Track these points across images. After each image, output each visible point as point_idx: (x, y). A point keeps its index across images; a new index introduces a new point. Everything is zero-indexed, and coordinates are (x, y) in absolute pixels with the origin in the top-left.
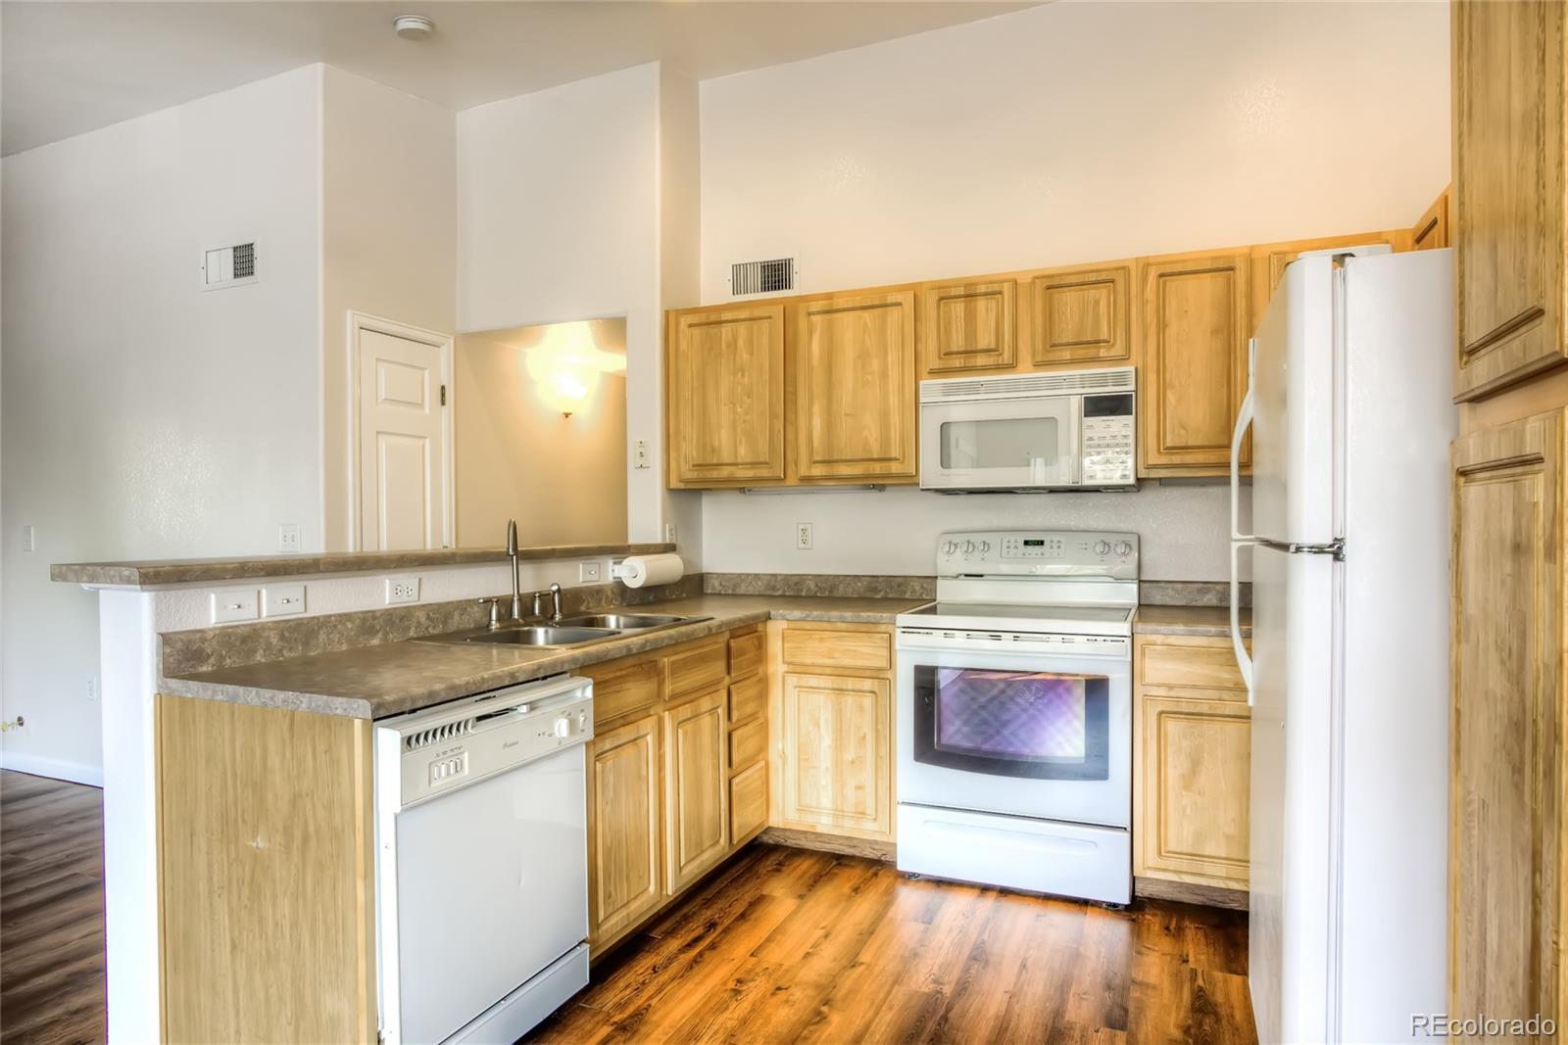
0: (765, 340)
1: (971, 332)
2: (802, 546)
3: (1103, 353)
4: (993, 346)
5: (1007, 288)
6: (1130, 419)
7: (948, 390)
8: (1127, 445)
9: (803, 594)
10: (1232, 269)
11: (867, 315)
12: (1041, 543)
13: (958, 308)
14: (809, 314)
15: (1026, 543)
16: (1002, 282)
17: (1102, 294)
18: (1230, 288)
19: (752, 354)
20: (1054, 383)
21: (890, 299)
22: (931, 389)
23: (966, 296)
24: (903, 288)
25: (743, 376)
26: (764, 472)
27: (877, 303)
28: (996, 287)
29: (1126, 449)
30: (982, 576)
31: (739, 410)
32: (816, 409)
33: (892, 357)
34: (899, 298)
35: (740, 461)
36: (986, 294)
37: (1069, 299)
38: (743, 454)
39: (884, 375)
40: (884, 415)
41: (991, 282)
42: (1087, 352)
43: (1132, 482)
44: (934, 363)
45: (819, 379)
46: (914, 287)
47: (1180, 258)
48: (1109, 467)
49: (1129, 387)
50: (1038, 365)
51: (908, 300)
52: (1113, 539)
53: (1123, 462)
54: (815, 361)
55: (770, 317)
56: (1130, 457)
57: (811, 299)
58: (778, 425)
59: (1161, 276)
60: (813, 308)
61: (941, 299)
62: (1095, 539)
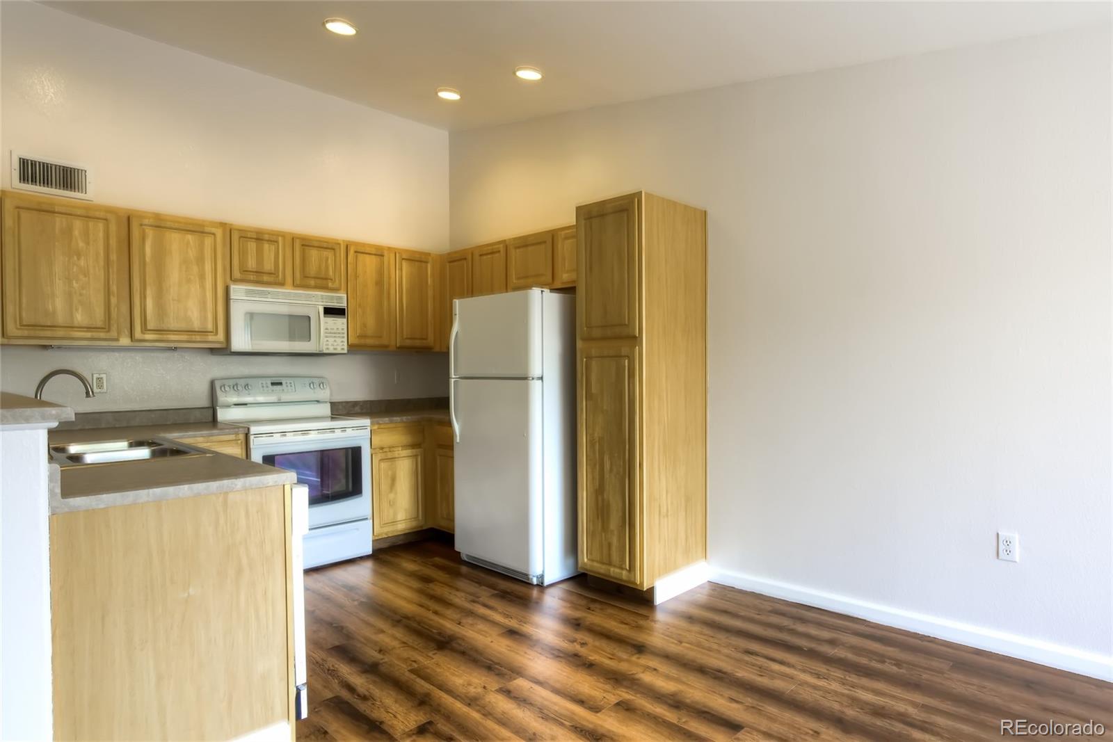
0: (101, 234)
1: (260, 259)
3: (329, 285)
4: (273, 271)
5: (280, 240)
6: (344, 320)
7: (248, 292)
8: (343, 333)
10: (382, 255)
11: (190, 237)
12: (281, 384)
13: (252, 246)
14: (141, 225)
16: (278, 235)
17: (329, 254)
18: (382, 263)
19: (88, 244)
20: (310, 298)
21: (207, 229)
22: (238, 291)
23: (256, 239)
24: (215, 225)
25: (79, 259)
27: (196, 228)
28: (274, 238)
29: (342, 335)
30: (246, 404)
31: (75, 284)
32: (149, 292)
33: (208, 267)
34: (213, 230)
35: (76, 324)
36: (268, 241)
37: (314, 254)
38: (79, 318)
39: (202, 277)
40: (203, 303)
41: (272, 235)
42: (322, 283)
43: (346, 351)
44: (237, 274)
45: (150, 270)
46: (223, 225)
47: (364, 245)
48: (335, 344)
49: (343, 305)
50: (295, 286)
51: (219, 232)
52: (316, 381)
53: (342, 342)
54: (148, 259)
55: (106, 220)
56: (345, 340)
57: (141, 215)
58: (114, 300)
59: (356, 252)
60: (146, 221)
61: (241, 237)
62: (307, 381)
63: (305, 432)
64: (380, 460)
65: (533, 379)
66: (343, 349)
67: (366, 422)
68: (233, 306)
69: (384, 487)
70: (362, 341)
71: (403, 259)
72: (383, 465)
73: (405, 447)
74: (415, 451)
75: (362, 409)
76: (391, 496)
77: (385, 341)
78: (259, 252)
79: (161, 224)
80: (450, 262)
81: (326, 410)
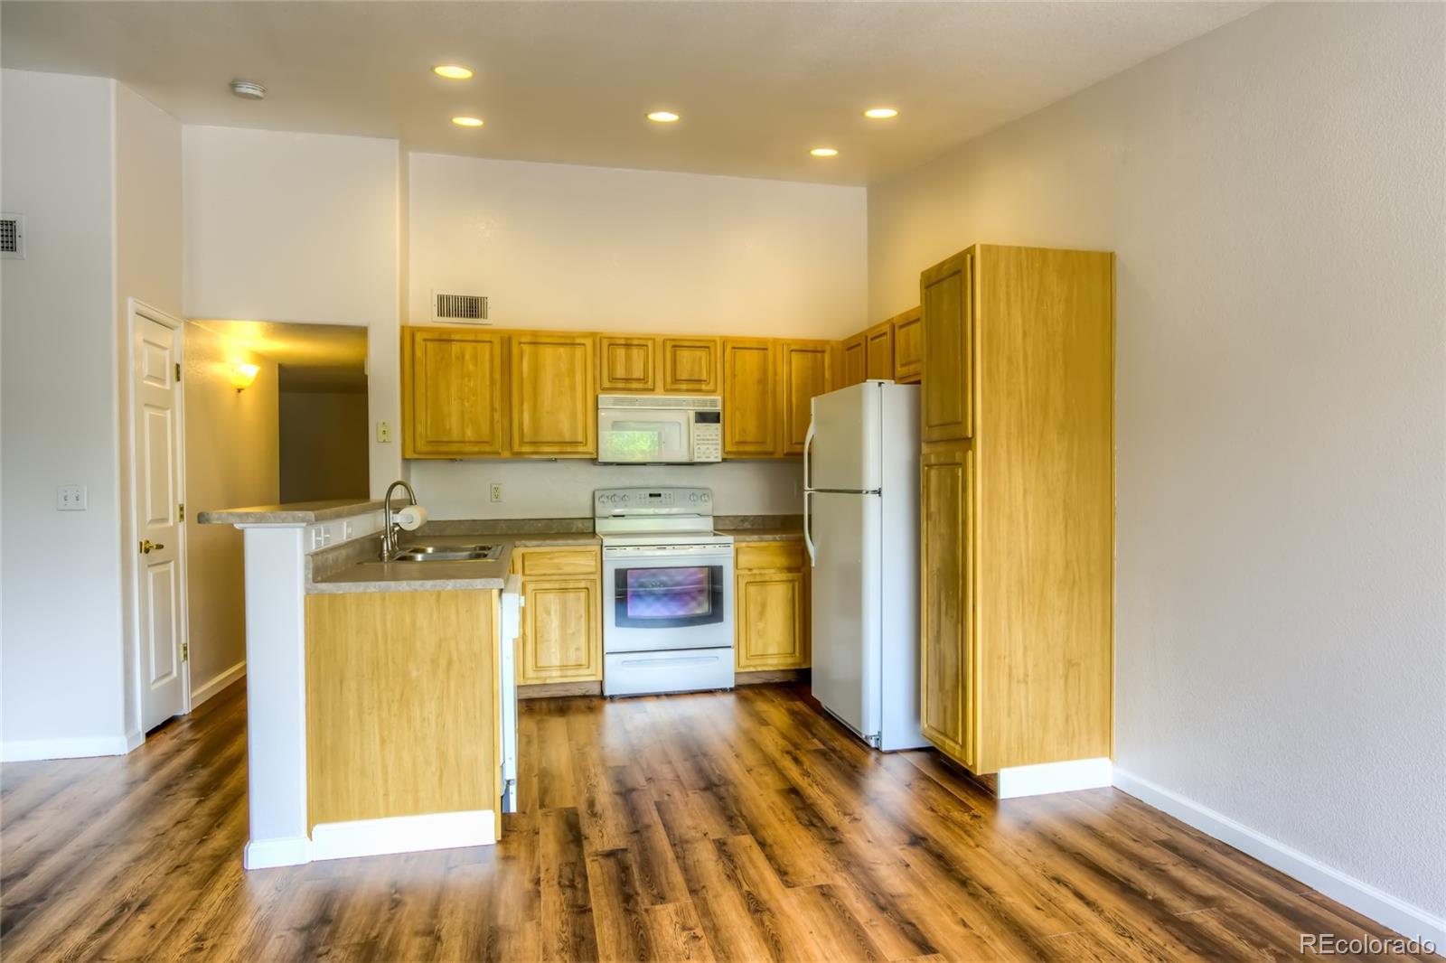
0: (487, 357)
1: (628, 367)
2: (495, 500)
3: (704, 387)
4: (642, 377)
5: (650, 344)
6: (719, 426)
7: (617, 402)
8: (718, 439)
9: (498, 533)
10: (766, 349)
11: (561, 350)
12: (660, 495)
13: (621, 352)
14: (520, 343)
15: (651, 495)
16: (647, 339)
17: (702, 354)
18: (765, 359)
19: (476, 365)
20: (678, 403)
21: (578, 341)
22: (605, 398)
23: (625, 345)
24: (585, 335)
25: (469, 380)
26: (487, 448)
27: (568, 341)
28: (643, 342)
29: (718, 442)
30: (623, 516)
31: (466, 404)
32: (526, 406)
33: (579, 377)
34: (582, 341)
35: (467, 439)
36: (638, 345)
37: (685, 355)
38: (469, 434)
39: (573, 388)
40: (573, 416)
41: (641, 339)
42: (695, 385)
43: (720, 460)
44: (606, 384)
45: (527, 387)
46: (593, 335)
47: (742, 340)
48: (708, 451)
49: (719, 408)
50: (667, 391)
51: (589, 342)
52: (699, 493)
53: (716, 449)
54: (525, 375)
55: (491, 342)
56: (720, 447)
57: (520, 333)
58: (497, 416)
59: (733, 348)
60: (523, 340)
61: (610, 345)
62: (688, 492)
63: (662, 547)
64: (747, 583)
65: (867, 492)
66: (716, 457)
67: (729, 539)
68: (602, 414)
69: (753, 614)
70: (742, 448)
71: (792, 351)
72: (752, 589)
73: (781, 569)
74: (790, 576)
75: (752, 525)
76: (761, 625)
77: (769, 448)
78: (628, 359)
79: (537, 340)
80: (849, 349)
81: (708, 524)
